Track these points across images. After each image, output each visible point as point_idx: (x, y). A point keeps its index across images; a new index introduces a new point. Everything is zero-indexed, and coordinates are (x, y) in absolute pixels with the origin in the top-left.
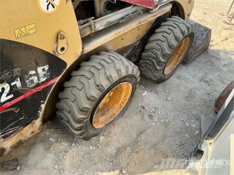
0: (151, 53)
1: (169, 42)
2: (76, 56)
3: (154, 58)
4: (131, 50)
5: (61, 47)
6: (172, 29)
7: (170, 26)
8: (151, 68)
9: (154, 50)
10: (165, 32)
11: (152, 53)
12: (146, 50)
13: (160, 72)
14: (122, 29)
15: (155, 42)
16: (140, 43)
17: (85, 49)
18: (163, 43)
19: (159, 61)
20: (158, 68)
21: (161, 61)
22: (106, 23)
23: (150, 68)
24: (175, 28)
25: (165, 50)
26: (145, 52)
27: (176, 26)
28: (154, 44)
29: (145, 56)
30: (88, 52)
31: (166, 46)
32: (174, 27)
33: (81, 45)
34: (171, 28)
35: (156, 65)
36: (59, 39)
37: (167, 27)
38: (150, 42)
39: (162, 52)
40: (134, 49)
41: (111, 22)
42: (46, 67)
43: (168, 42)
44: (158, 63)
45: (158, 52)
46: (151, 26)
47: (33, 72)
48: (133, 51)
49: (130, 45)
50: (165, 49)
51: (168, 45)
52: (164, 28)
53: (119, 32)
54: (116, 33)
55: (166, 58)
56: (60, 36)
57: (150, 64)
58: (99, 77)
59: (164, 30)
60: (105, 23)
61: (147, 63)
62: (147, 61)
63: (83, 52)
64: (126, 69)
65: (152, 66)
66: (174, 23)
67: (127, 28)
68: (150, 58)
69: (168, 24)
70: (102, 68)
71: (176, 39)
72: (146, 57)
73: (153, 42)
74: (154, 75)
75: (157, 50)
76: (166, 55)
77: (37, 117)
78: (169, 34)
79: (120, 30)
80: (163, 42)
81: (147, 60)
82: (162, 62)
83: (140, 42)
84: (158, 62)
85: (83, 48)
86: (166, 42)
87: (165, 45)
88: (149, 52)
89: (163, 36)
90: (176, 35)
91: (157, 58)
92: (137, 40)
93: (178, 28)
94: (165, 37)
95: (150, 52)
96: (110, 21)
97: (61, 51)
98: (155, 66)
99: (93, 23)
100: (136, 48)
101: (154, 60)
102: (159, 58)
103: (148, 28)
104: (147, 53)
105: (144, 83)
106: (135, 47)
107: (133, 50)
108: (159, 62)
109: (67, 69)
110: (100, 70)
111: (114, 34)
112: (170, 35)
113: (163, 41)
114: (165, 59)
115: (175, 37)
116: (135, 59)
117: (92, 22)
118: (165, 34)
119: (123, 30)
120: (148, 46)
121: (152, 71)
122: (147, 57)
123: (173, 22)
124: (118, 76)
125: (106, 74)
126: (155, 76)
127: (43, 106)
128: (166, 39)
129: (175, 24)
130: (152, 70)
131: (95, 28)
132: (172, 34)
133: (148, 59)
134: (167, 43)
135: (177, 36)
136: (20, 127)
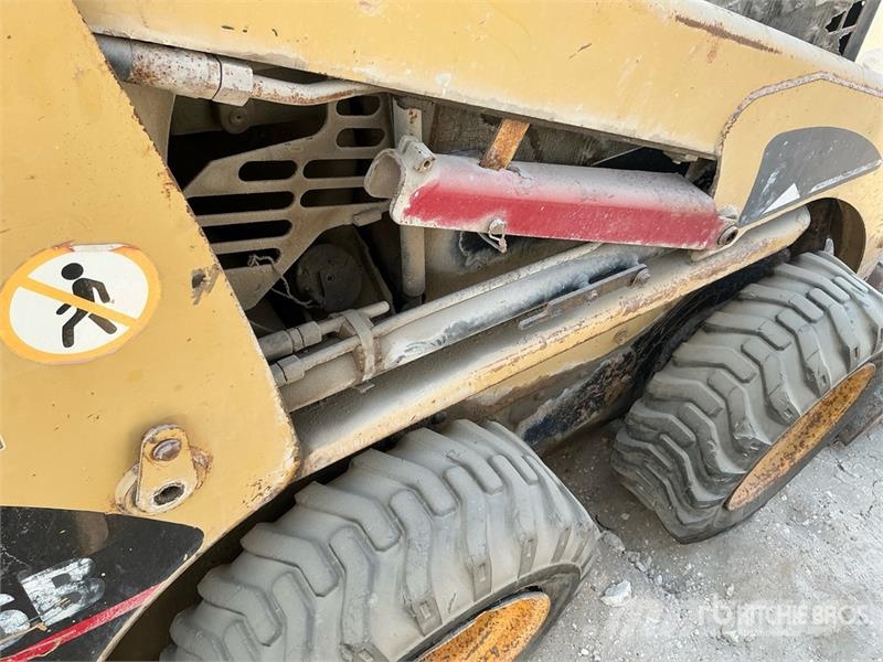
0: (672, 418)
1: (770, 389)
2: (261, 494)
3: (686, 446)
4: (578, 386)
5: (156, 489)
6: (791, 326)
7: (785, 306)
8: (666, 482)
9: (691, 407)
10: (760, 335)
11: (680, 419)
12: (652, 398)
13: (708, 511)
14: (530, 343)
15: (704, 372)
16: (627, 357)
18: (742, 387)
19: (706, 467)
20: (701, 494)
21: (718, 469)
22: (446, 331)
23: (661, 482)
24: (810, 320)
25: (745, 423)
26: (647, 405)
27: (815, 312)
28: (694, 379)
29: (643, 423)
30: (334, 461)
31: (752, 402)
32: (804, 316)
34: (790, 317)
35: (691, 476)
36: (144, 461)
37: (772, 310)
38: (675, 364)
39: (731, 429)
40: (597, 379)
41: (477, 323)
42: (78, 569)
43: (765, 389)
44: (705, 473)
45: (710, 423)
48: (589, 388)
49: (580, 367)
50: (744, 418)
51: (761, 402)
52: (754, 315)
53: (516, 360)
54: (499, 365)
55: (747, 460)
56: (150, 447)
57: (664, 467)
58: (367, 598)
59: (751, 322)
60: (439, 335)
61: (647, 453)
62: (651, 447)
63: (299, 469)
64: (523, 555)
65: (671, 476)
66: (808, 296)
67: (560, 336)
68: (666, 439)
69: (777, 298)
70: (397, 541)
71: (809, 379)
72: (649, 427)
73: (694, 371)
74: (677, 517)
75: (706, 413)
76: (746, 447)
78: (777, 348)
79: (522, 346)
80: (742, 381)
81: (654, 443)
82: (725, 475)
83: (629, 349)
84: (701, 467)
85: (302, 456)
86: (756, 384)
87: (748, 400)
88: (664, 411)
89: (743, 351)
90: (812, 363)
91: (700, 452)
92: (617, 345)
93: (824, 327)
94: (756, 361)
95: (667, 412)
96: (467, 319)
97: (160, 503)
98: (685, 482)
99: (371, 341)
100: (608, 373)
101: (684, 455)
102: (713, 455)
104: (654, 409)
105: (625, 517)
106: (603, 371)
107: (588, 385)
108: (708, 474)
109: (202, 549)
110: (383, 550)
111: (490, 369)
112: (781, 352)
113: (744, 378)
114: (740, 461)
115: (807, 371)
116: (595, 415)
117: (365, 337)
118: (757, 347)
119: (539, 346)
120: (662, 382)
121: (668, 498)
122: (655, 429)
123: (804, 288)
124: (469, 595)
125: (406, 587)
126: (682, 523)
128: (758, 372)
129: (814, 301)
130: (670, 491)
131: (378, 362)
132: (791, 352)
133: (657, 442)
134: (761, 390)
135: (815, 370)
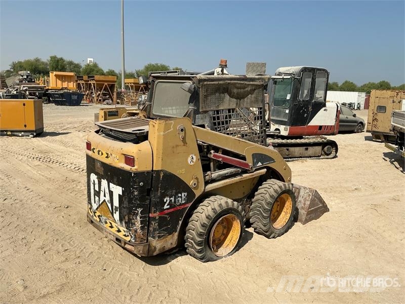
5: (194, 183)
17: (206, 188)
30: (207, 191)
33: (204, 185)
36: (194, 178)
42: (186, 194)
46: (254, 186)
47: (180, 195)
63: (205, 190)
77: (176, 232)
85: (205, 188)
97: (194, 185)
103: (252, 188)
109: (195, 199)
127: (180, 222)
131: (211, 176)
136: (167, 234)
